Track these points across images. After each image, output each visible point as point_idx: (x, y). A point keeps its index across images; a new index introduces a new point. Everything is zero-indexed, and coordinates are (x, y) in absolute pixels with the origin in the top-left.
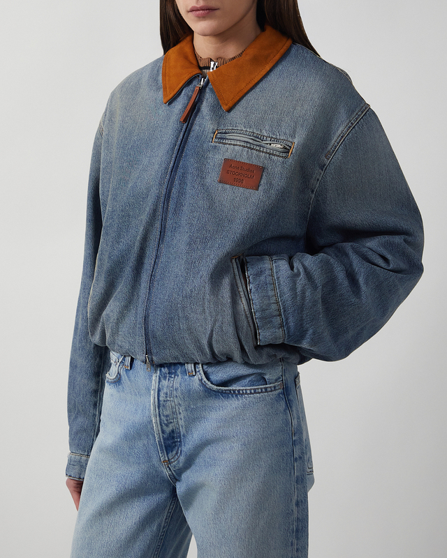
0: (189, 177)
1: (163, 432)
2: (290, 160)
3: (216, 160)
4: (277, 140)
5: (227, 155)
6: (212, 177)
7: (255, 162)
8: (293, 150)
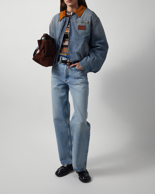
0: (73, 29)
1: (66, 75)
2: (89, 24)
3: (77, 26)
4: (86, 21)
5: (79, 25)
6: (77, 29)
7: (83, 25)
8: (89, 22)
